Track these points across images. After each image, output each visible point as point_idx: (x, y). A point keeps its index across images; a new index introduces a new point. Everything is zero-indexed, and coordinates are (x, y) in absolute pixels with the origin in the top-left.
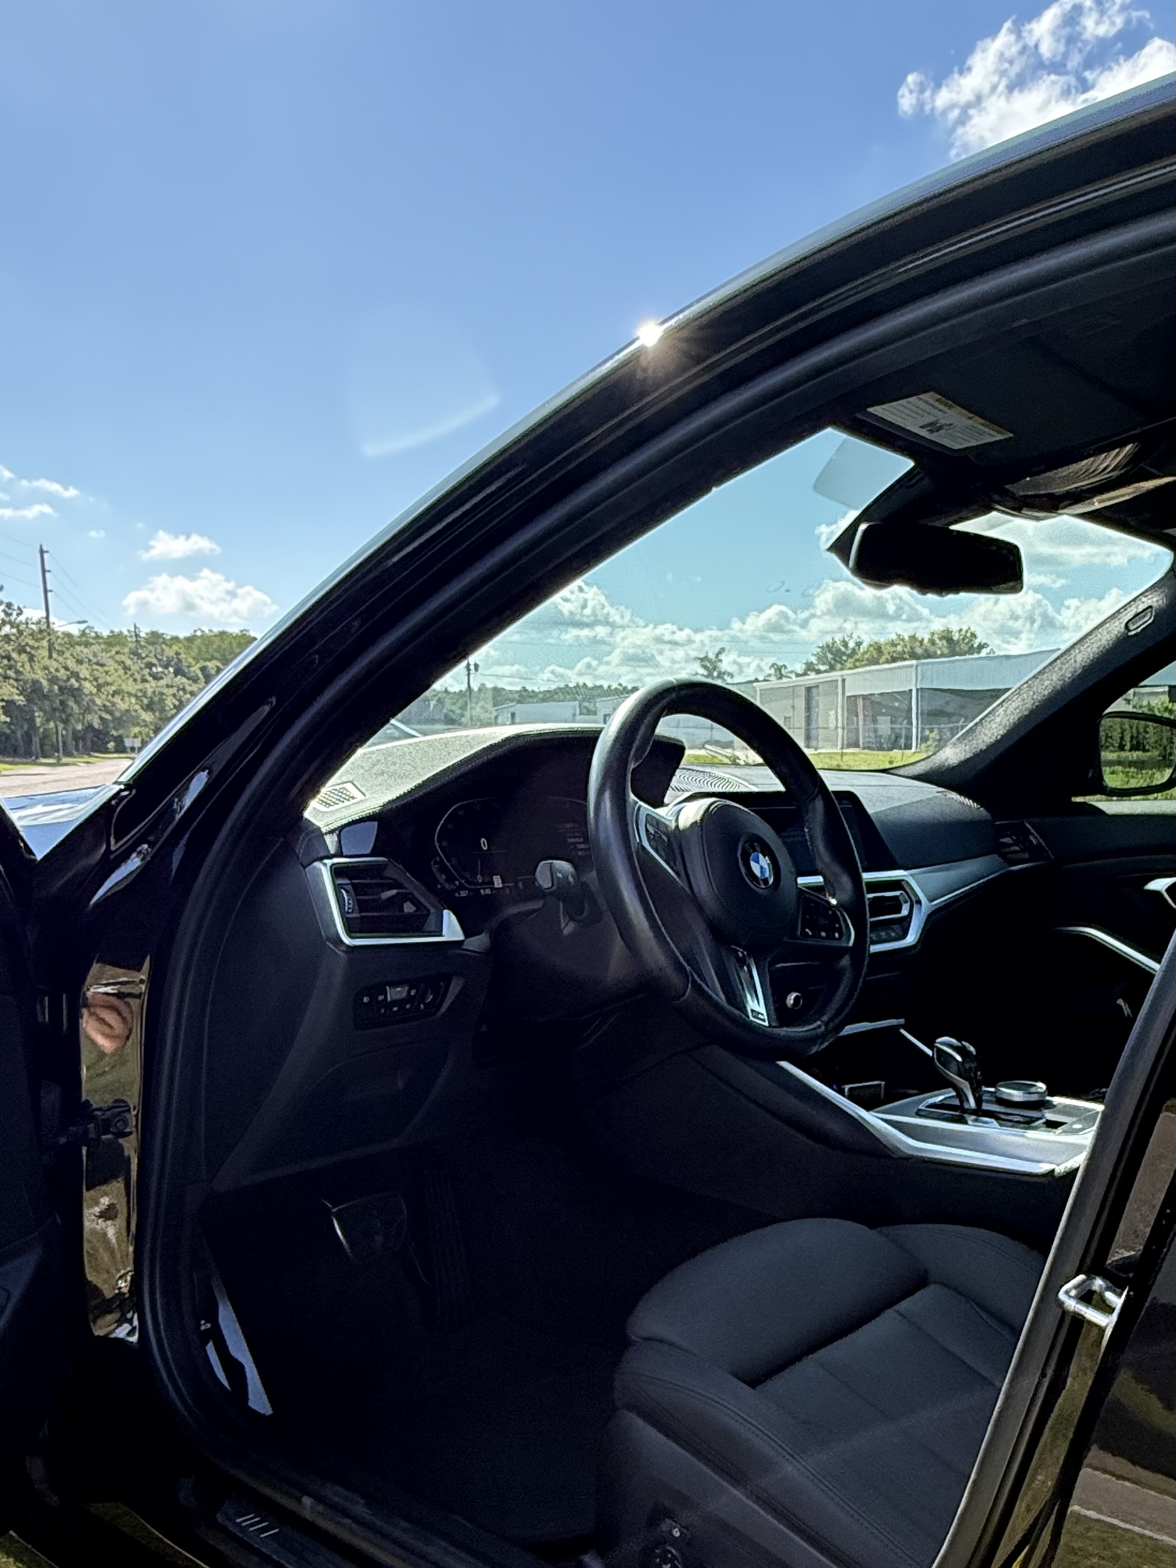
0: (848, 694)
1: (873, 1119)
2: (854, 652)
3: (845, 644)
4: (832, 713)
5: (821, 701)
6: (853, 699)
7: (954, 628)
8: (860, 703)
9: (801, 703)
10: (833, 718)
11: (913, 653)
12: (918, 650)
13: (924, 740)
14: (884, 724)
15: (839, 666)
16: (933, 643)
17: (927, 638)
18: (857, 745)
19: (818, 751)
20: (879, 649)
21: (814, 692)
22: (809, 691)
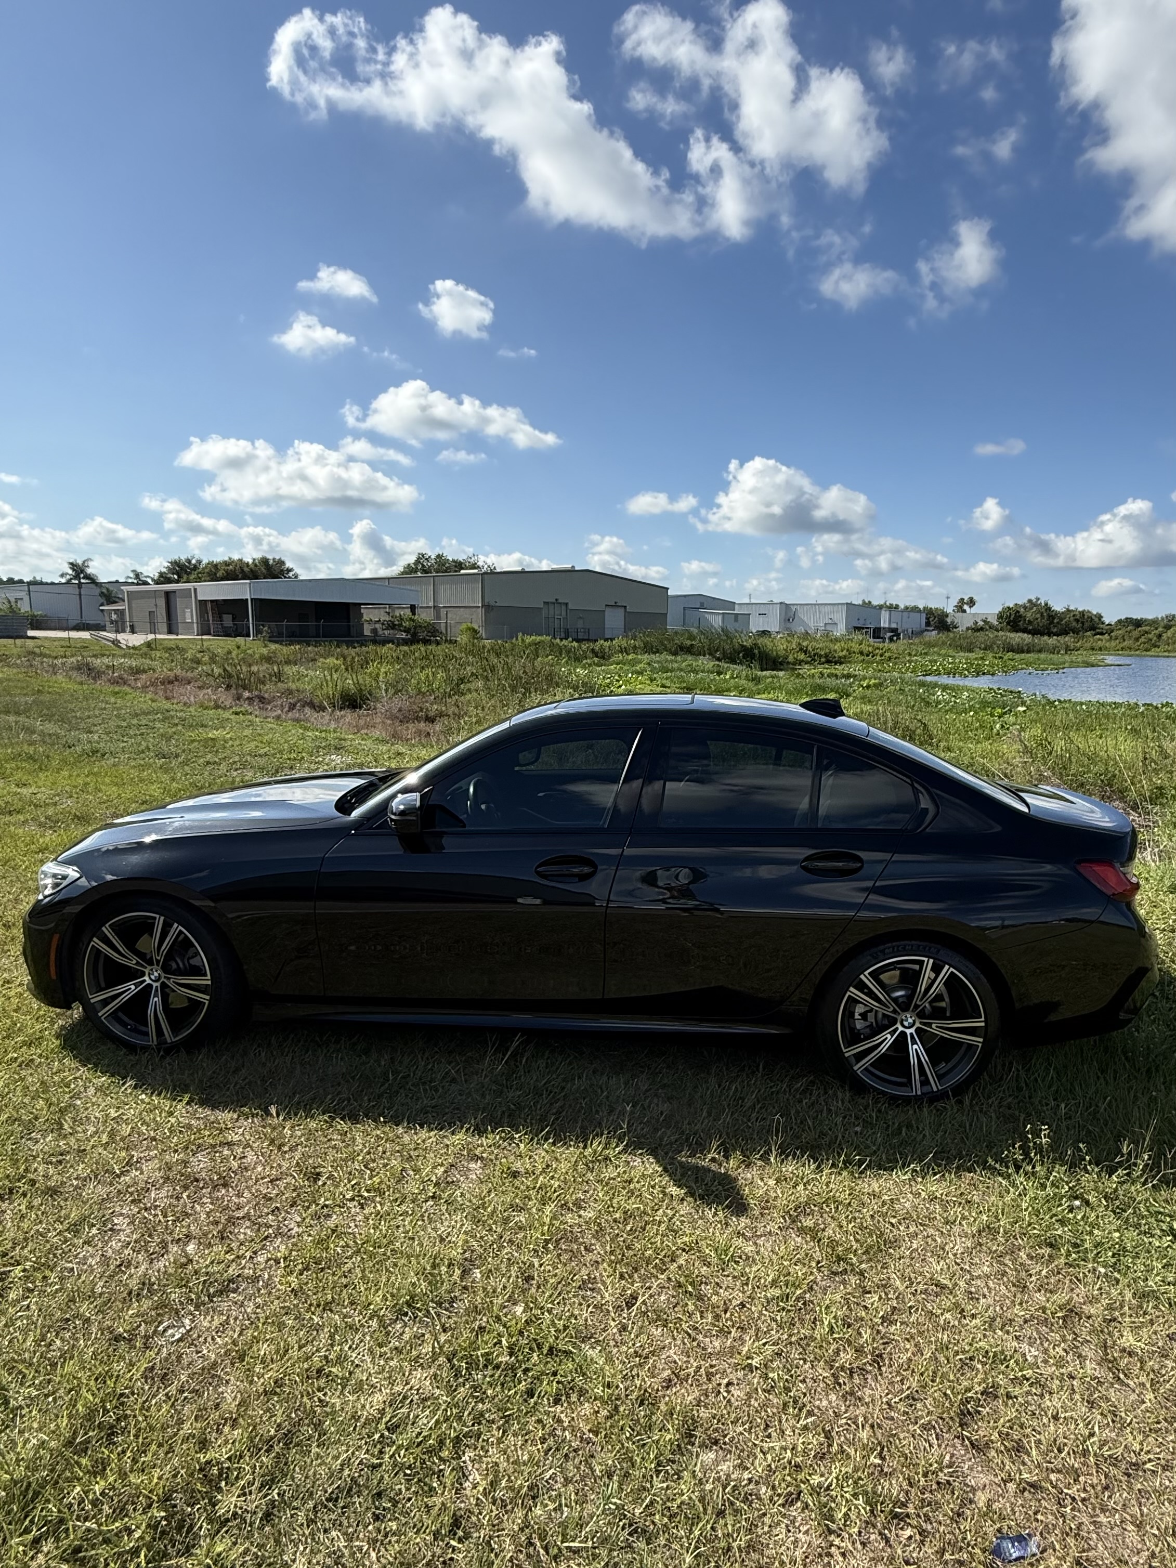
0: (200, 598)
2: (196, 567)
3: (189, 562)
4: (188, 611)
5: (179, 603)
6: (202, 604)
7: (270, 557)
8: (209, 605)
9: (162, 602)
10: (189, 614)
11: (242, 571)
12: (246, 569)
13: (258, 632)
14: (228, 620)
15: (185, 577)
16: (256, 565)
17: (251, 561)
18: (209, 634)
19: (180, 637)
20: (216, 566)
21: (172, 595)
22: (168, 594)
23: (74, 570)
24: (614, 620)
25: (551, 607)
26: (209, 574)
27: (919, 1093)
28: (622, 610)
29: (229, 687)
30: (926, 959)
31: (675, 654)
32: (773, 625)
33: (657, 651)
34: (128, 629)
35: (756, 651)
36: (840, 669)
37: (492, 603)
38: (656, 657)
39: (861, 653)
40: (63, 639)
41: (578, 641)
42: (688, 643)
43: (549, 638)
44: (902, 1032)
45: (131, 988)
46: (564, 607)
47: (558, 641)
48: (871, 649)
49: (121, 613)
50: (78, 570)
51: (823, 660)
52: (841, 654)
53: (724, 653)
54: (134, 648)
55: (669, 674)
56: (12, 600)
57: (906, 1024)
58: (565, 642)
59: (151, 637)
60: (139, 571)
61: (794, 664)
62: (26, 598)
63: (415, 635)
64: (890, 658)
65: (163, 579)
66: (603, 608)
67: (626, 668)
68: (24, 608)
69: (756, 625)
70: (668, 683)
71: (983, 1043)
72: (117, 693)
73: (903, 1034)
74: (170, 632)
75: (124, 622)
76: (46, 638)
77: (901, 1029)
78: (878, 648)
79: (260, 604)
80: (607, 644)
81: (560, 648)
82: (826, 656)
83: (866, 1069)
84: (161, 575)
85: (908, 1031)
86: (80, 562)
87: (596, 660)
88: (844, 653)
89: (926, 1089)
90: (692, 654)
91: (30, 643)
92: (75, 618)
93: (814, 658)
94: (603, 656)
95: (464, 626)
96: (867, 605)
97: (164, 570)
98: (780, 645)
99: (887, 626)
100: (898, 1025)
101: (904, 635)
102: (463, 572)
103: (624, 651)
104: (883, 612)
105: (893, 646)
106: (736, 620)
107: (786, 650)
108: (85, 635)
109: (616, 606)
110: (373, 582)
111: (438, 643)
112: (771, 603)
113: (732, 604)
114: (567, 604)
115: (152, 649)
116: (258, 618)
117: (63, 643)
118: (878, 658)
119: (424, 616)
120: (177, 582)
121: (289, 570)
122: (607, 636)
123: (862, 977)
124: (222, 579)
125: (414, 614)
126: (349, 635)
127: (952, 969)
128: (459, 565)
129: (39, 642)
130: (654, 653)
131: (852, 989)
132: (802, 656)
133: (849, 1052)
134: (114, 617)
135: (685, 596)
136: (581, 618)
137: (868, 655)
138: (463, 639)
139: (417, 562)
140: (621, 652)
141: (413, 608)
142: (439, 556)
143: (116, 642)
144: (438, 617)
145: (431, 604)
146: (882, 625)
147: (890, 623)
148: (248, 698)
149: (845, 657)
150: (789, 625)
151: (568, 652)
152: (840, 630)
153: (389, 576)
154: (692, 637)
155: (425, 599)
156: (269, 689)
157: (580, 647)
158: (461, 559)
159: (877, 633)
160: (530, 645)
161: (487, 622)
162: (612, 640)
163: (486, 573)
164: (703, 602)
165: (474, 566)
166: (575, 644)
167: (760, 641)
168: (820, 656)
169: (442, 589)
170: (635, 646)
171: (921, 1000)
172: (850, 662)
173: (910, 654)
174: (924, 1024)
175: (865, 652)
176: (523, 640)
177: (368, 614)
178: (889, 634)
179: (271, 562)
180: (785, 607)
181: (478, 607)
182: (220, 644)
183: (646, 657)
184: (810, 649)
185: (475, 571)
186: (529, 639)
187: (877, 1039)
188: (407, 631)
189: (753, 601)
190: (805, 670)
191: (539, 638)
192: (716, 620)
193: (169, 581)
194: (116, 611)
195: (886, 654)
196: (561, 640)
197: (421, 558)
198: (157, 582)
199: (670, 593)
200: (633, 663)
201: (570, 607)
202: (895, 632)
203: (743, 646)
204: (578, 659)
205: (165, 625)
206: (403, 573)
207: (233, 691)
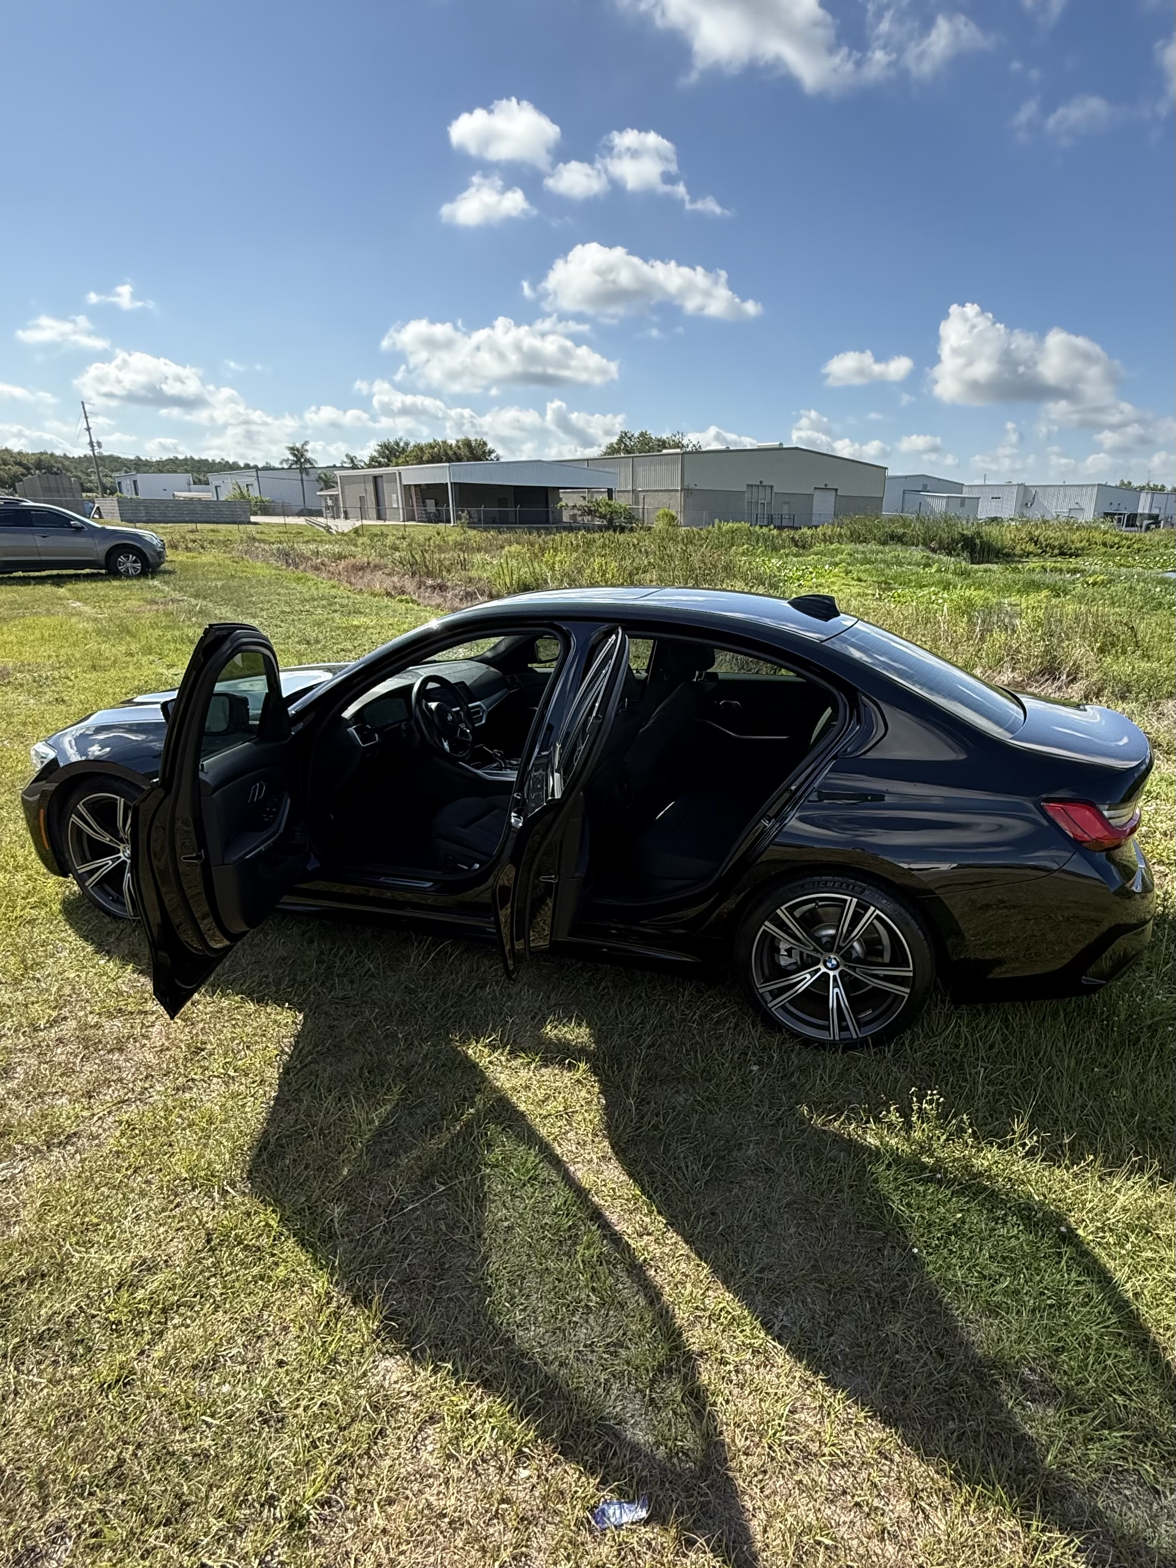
0: (404, 483)
1: (479, 772)
2: (404, 450)
3: (398, 444)
4: (394, 496)
5: (386, 487)
6: (407, 488)
7: (472, 438)
8: (413, 488)
9: (371, 487)
10: (394, 499)
11: (446, 454)
12: (450, 452)
13: (458, 518)
14: (431, 506)
15: (394, 460)
16: (459, 448)
17: (454, 443)
18: (414, 520)
19: (387, 523)
20: (420, 448)
21: (379, 480)
22: (375, 478)
23: (295, 455)
24: (823, 504)
25: (755, 489)
26: (416, 457)
27: (837, 1038)
28: (833, 493)
29: (414, 574)
30: (849, 898)
31: (884, 543)
32: (1007, 510)
33: (865, 541)
34: (342, 515)
35: (978, 541)
36: (1074, 563)
37: (692, 487)
38: (860, 547)
39: (1105, 544)
40: (279, 525)
41: (780, 528)
42: (900, 531)
43: (748, 525)
44: (824, 973)
45: (108, 863)
46: (768, 491)
47: (757, 528)
48: (1117, 540)
49: (335, 498)
50: (298, 454)
51: (1056, 551)
52: (1078, 545)
53: (940, 543)
54: (343, 534)
55: (868, 566)
56: (243, 486)
57: (829, 965)
58: (765, 530)
59: (358, 524)
60: (352, 455)
61: (1021, 556)
62: (256, 483)
63: (611, 521)
64: (1139, 550)
65: (374, 462)
66: (811, 491)
67: (824, 559)
68: (254, 493)
69: (984, 512)
70: (864, 576)
71: (910, 994)
72: (300, 579)
73: (826, 975)
74: (379, 518)
75: (338, 508)
76: (267, 524)
77: (823, 970)
78: (1127, 539)
79: (461, 488)
80: (809, 532)
81: (758, 536)
82: (1061, 547)
83: (783, 1007)
84: (372, 459)
85: (831, 973)
86: (298, 445)
87: (795, 550)
88: (1084, 543)
89: (845, 1034)
90: (904, 544)
91: (250, 528)
92: (298, 504)
93: (1045, 549)
94: (803, 546)
95: (661, 512)
96: (1126, 487)
97: (375, 454)
98: (1005, 536)
99: (1147, 511)
100: (821, 966)
101: (1166, 521)
102: (665, 451)
103: (827, 540)
104: (1143, 495)
105: (1148, 535)
106: (962, 505)
107: (1013, 540)
108: (301, 521)
109: (826, 489)
110: (574, 464)
111: (632, 530)
112: (1009, 485)
113: (959, 487)
114: (772, 487)
115: (359, 535)
116: (460, 503)
117: (281, 529)
118: (1124, 550)
119: (622, 501)
120: (388, 465)
121: (491, 452)
122: (814, 523)
123: (778, 911)
124: (428, 462)
125: (610, 498)
126: (547, 522)
127: (878, 912)
128: (663, 444)
129: (260, 528)
130: (861, 542)
131: (767, 923)
132: (1031, 548)
133: (764, 989)
134: (330, 503)
135: (906, 477)
136: (786, 503)
137: (1112, 547)
138: (658, 526)
139: (621, 441)
140: (825, 541)
141: (610, 492)
142: (642, 434)
143: (328, 529)
144: (636, 502)
145: (630, 488)
146: (1140, 511)
147: (1151, 509)
148: (431, 586)
149: (1083, 549)
150: (1025, 511)
151: (765, 540)
152: (1088, 516)
153: (592, 456)
154: (905, 525)
155: (623, 482)
156: (452, 578)
157: (780, 535)
158: (664, 437)
159: (1132, 520)
160: (727, 532)
161: (685, 509)
162: (816, 527)
163: (689, 453)
164: (926, 484)
165: (678, 445)
166: (775, 532)
167: (986, 529)
168: (1053, 548)
169: (640, 471)
170: (840, 535)
171: (844, 941)
172: (1088, 555)
173: (1166, 546)
174: (850, 967)
175: (1109, 543)
176: (719, 527)
177: (568, 500)
178: (1146, 522)
179: (473, 444)
180: (1024, 488)
181: (677, 491)
182: (421, 531)
183: (848, 547)
184: (1042, 539)
185: (678, 450)
186: (726, 526)
187: (795, 978)
188: (603, 517)
189: (988, 483)
190: (1034, 563)
191: (736, 525)
192: (938, 504)
193: (380, 465)
194: (331, 496)
195: (1136, 546)
196: (761, 527)
197: (624, 436)
198: (370, 466)
199: (890, 473)
200: (834, 553)
201: (775, 490)
202: (1155, 519)
203: (963, 535)
204: (775, 549)
205: (374, 511)
206: (605, 454)
207: (417, 578)
